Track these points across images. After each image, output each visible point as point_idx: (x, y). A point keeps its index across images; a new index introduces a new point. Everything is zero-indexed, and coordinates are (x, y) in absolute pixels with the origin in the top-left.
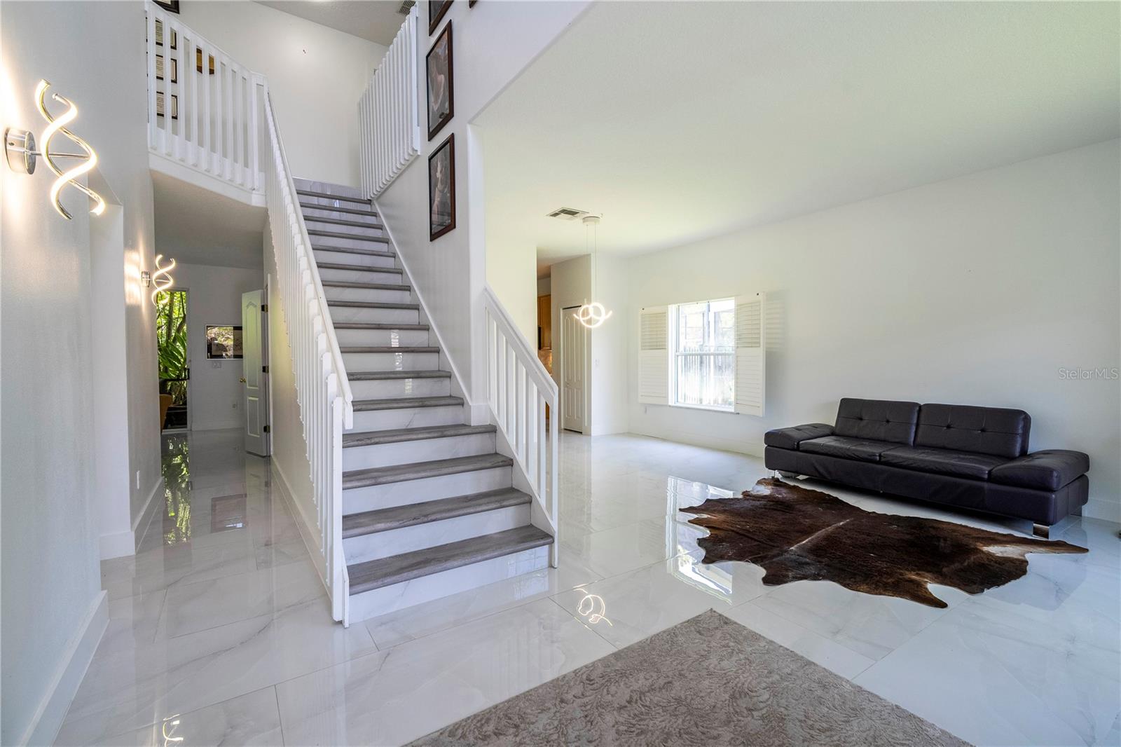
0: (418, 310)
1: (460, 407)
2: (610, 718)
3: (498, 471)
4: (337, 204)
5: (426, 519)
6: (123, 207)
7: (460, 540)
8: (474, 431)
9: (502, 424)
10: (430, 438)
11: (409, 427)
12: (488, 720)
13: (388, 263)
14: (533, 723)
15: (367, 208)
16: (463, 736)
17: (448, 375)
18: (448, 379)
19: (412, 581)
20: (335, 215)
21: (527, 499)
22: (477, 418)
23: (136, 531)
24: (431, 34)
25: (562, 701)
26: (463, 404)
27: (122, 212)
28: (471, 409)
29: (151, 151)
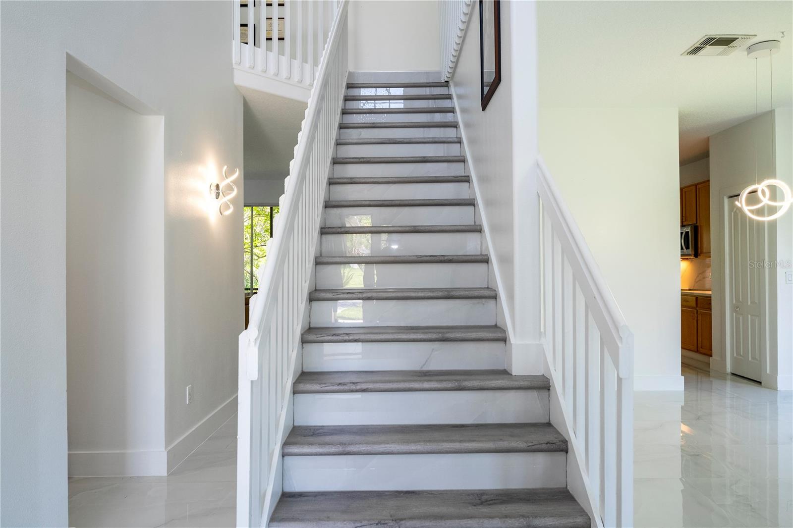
0: (474, 205)
1: (500, 345)
8: (516, 384)
9: (556, 378)
11: (425, 368)
13: (450, 150)
15: (444, 92)
17: (493, 294)
18: (494, 301)
22: (520, 366)
26: (504, 340)
27: (164, 118)
28: (513, 346)
29: (234, 66)
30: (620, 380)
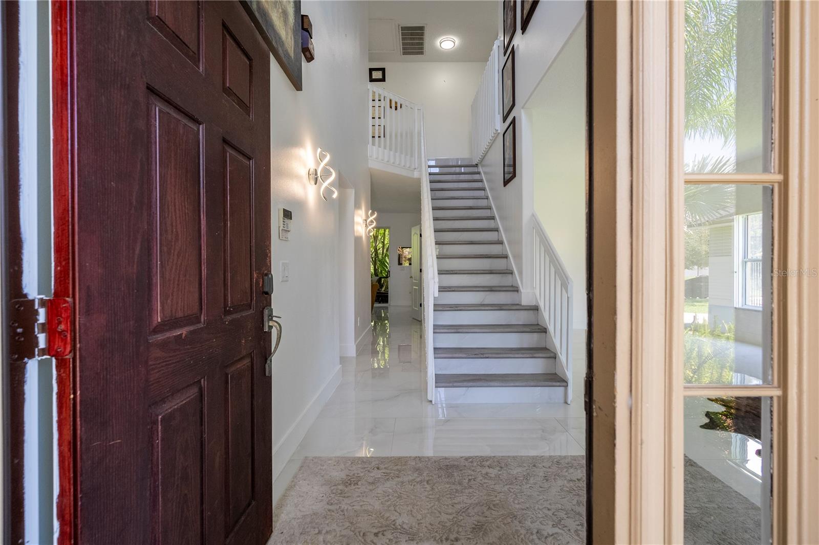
0: (498, 231)
1: (516, 293)
2: (560, 482)
3: (535, 335)
4: (463, 170)
5: (482, 356)
6: (354, 190)
7: (504, 373)
8: (523, 308)
9: (542, 305)
10: (492, 310)
11: (483, 303)
12: (487, 461)
13: (483, 203)
14: (511, 469)
15: (475, 170)
16: (472, 462)
17: (510, 272)
18: (511, 275)
19: (470, 388)
20: (462, 177)
21: (552, 355)
22: (526, 301)
23: (356, 346)
24: (505, 55)
25: (534, 466)
26: (517, 291)
27: (354, 192)
28: (522, 294)
29: (369, 158)
30: (568, 298)
